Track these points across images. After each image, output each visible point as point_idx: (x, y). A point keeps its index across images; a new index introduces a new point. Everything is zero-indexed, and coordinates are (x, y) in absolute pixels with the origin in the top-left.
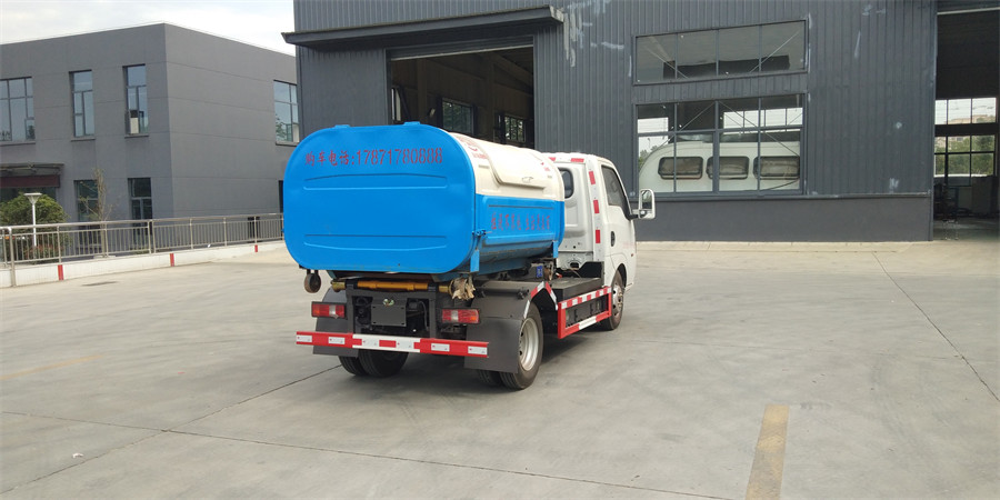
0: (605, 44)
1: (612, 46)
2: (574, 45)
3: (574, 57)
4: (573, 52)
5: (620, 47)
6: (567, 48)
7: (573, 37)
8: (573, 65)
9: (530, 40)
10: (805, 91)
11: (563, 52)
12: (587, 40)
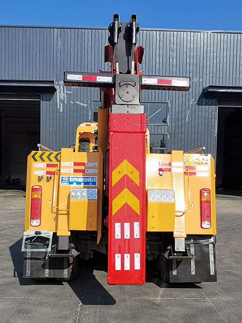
0: (78, 102)
1: (82, 104)
2: (62, 101)
3: (62, 107)
4: (61, 104)
5: (85, 105)
6: (58, 103)
7: (62, 97)
8: (61, 111)
9: (39, 97)
10: (167, 133)
11: (57, 104)
12: (69, 99)
